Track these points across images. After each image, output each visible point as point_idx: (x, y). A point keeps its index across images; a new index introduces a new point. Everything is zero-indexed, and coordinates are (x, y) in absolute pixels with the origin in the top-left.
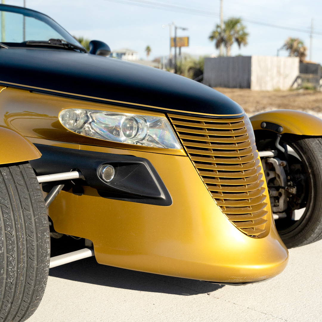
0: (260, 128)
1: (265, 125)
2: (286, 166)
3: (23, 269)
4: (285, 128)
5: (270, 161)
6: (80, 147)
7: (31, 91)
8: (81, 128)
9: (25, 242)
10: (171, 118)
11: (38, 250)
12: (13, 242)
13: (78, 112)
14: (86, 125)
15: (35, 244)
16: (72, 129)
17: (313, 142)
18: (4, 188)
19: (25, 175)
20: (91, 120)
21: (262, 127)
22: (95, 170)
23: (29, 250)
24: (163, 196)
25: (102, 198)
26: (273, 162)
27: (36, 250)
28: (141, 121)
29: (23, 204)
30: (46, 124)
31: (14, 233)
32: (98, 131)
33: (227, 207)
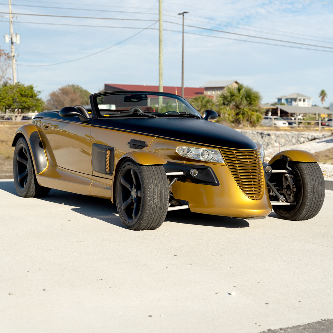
0: (280, 158)
1: (282, 157)
2: (293, 178)
3: (159, 202)
4: (290, 158)
5: (286, 176)
6: (185, 162)
7: (166, 139)
8: (186, 154)
9: (160, 192)
10: (221, 150)
11: (164, 196)
12: (156, 192)
13: (184, 147)
14: (188, 154)
15: (163, 193)
16: (182, 155)
17: (303, 165)
18: (153, 173)
19: (161, 169)
20: (190, 152)
21: (281, 158)
22: (189, 171)
23: (162, 195)
24: (216, 182)
25: (192, 183)
26: (287, 176)
27: (164, 195)
28: (210, 152)
29: (160, 179)
30: (171, 153)
31: (156, 188)
32: (193, 156)
33: (242, 187)
